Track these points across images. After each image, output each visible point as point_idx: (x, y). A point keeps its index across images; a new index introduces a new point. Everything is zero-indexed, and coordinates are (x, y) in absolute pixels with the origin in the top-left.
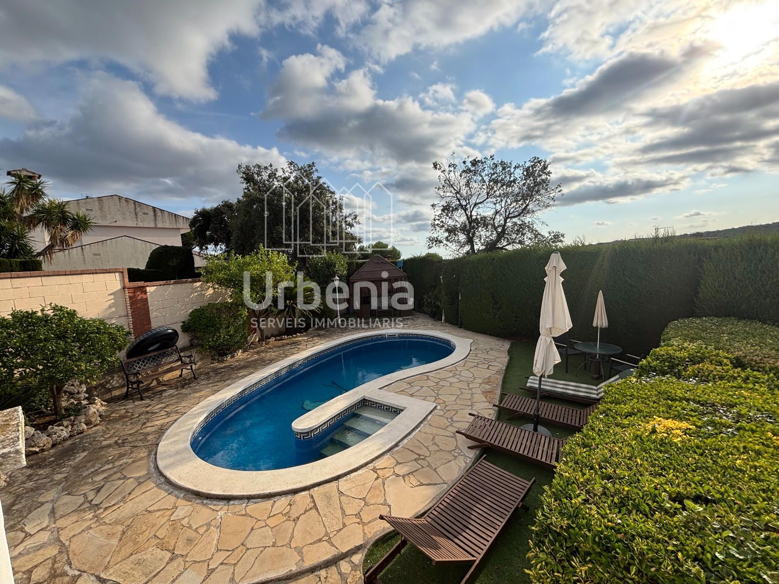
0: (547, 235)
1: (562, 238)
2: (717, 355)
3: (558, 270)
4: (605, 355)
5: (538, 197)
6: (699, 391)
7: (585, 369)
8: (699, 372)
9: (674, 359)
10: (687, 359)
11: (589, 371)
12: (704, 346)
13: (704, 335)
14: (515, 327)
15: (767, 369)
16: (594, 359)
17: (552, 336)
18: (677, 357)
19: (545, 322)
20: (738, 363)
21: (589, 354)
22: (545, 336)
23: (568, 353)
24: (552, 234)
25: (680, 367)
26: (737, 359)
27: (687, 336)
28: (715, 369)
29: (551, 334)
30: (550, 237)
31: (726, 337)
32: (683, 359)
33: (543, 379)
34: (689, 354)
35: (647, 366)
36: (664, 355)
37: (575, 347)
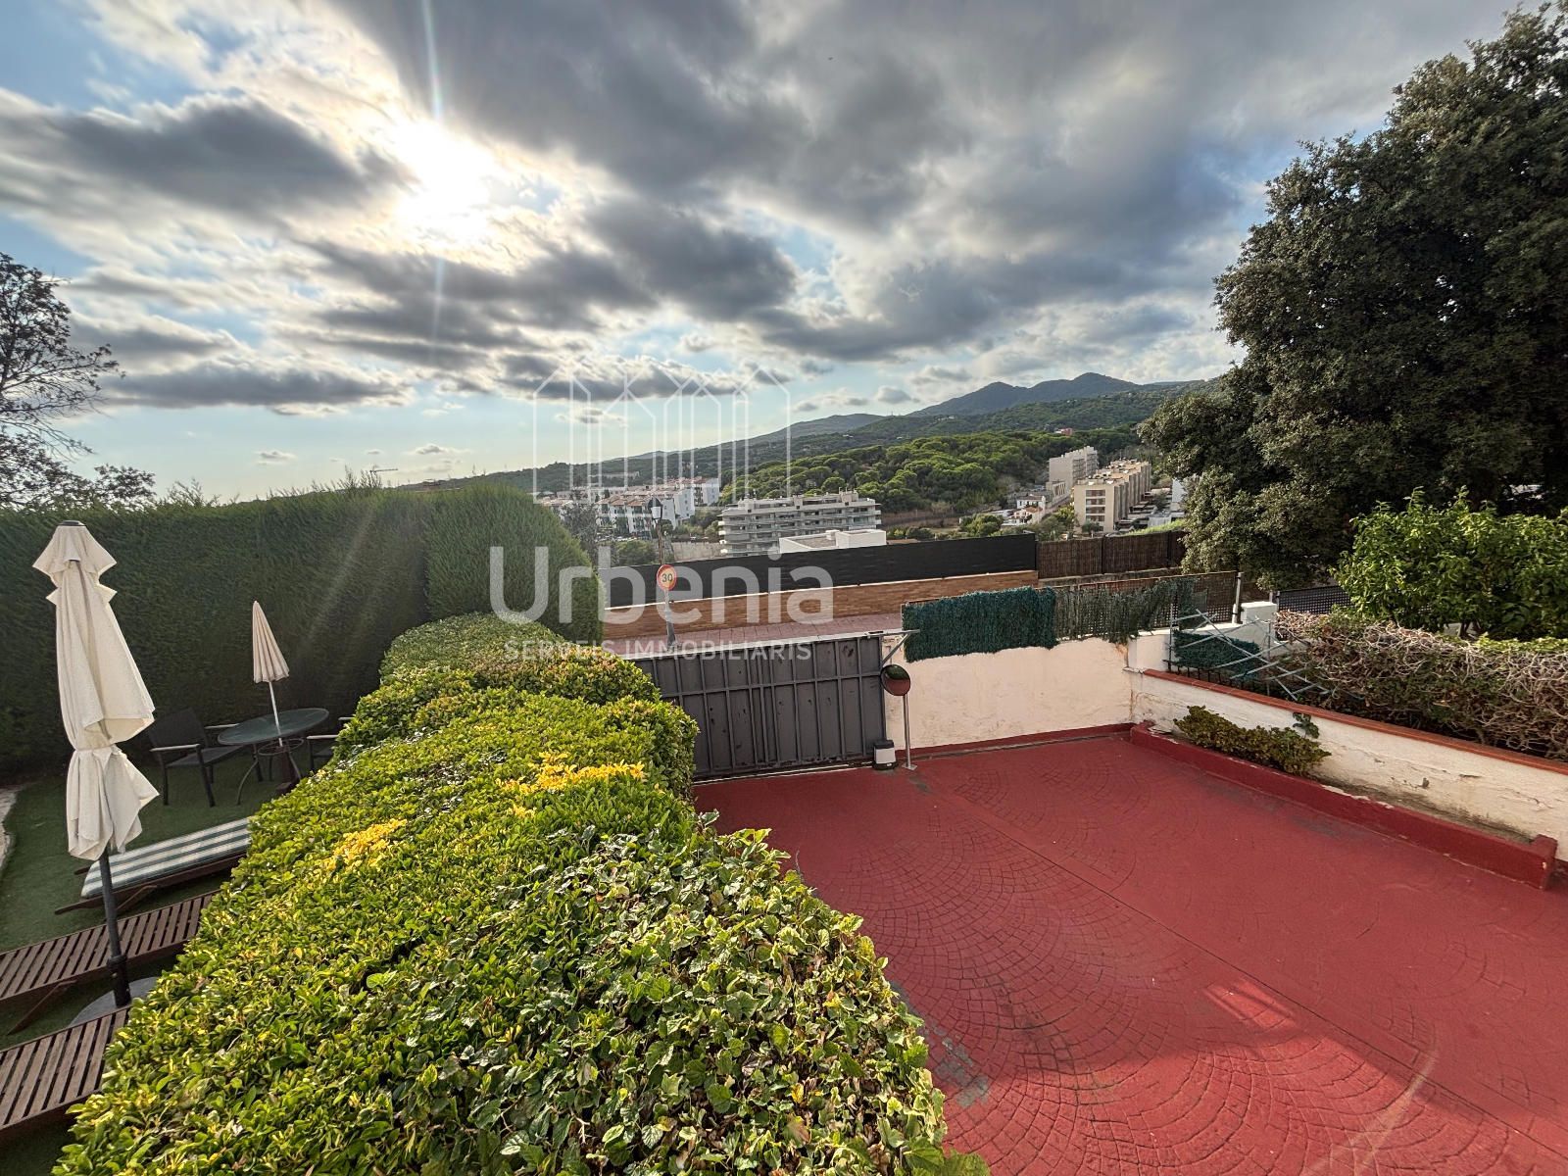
0: (93, 477)
1: (144, 485)
2: (454, 678)
3: (87, 567)
4: (297, 735)
5: (36, 370)
6: (421, 752)
7: (261, 779)
8: (430, 715)
9: (396, 705)
10: (414, 699)
11: (271, 780)
12: (437, 668)
13: (438, 649)
14: (19, 744)
15: (512, 679)
16: (274, 750)
17: (113, 741)
18: (400, 700)
19: (78, 713)
20: (480, 683)
21: (259, 744)
22: (90, 747)
23: (206, 761)
24: (113, 475)
25: (405, 717)
26: (479, 676)
27: (415, 657)
28: (450, 701)
29: (109, 737)
30: (106, 483)
31: (465, 645)
32: (409, 701)
33: (112, 859)
34: (417, 689)
35: (352, 735)
36: (379, 704)
37: (220, 741)
